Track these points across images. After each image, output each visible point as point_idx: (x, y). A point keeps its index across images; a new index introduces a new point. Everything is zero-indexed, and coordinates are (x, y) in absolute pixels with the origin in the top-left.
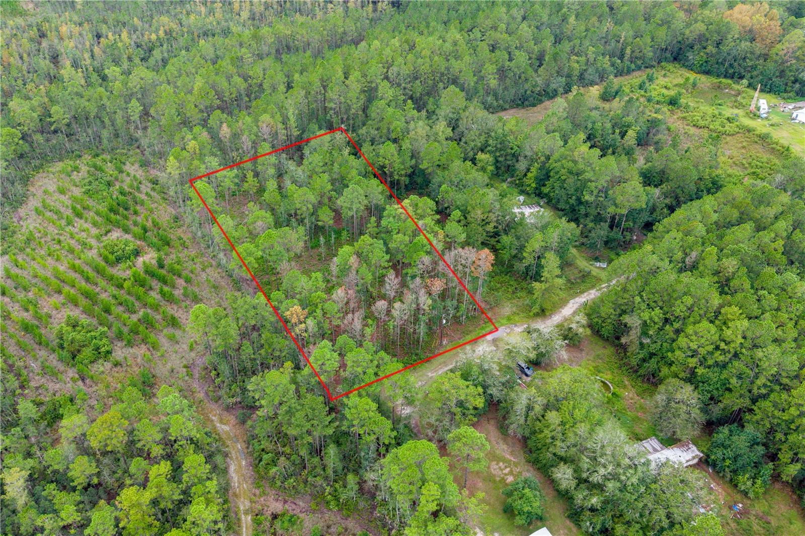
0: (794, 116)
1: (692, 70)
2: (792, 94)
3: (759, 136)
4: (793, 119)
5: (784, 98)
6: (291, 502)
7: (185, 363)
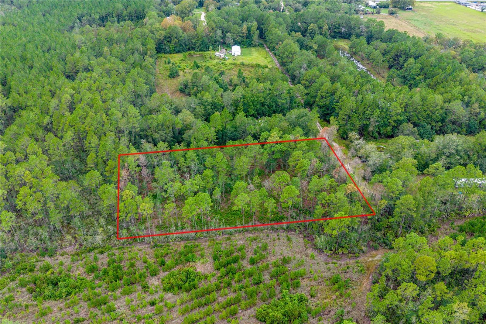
7: (323, 263)
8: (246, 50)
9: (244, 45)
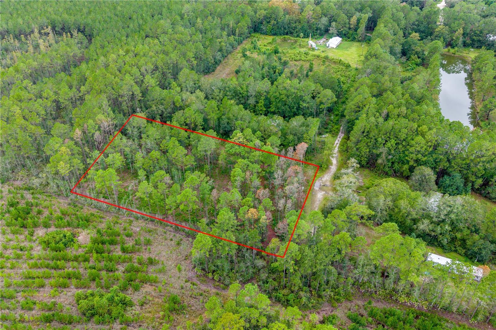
0: (327, 46)
1: (267, 35)
2: (318, 36)
3: (324, 58)
4: (328, 47)
5: (316, 39)
6: (321, 311)
7: (184, 279)
8: (347, 44)
9: (349, 38)
